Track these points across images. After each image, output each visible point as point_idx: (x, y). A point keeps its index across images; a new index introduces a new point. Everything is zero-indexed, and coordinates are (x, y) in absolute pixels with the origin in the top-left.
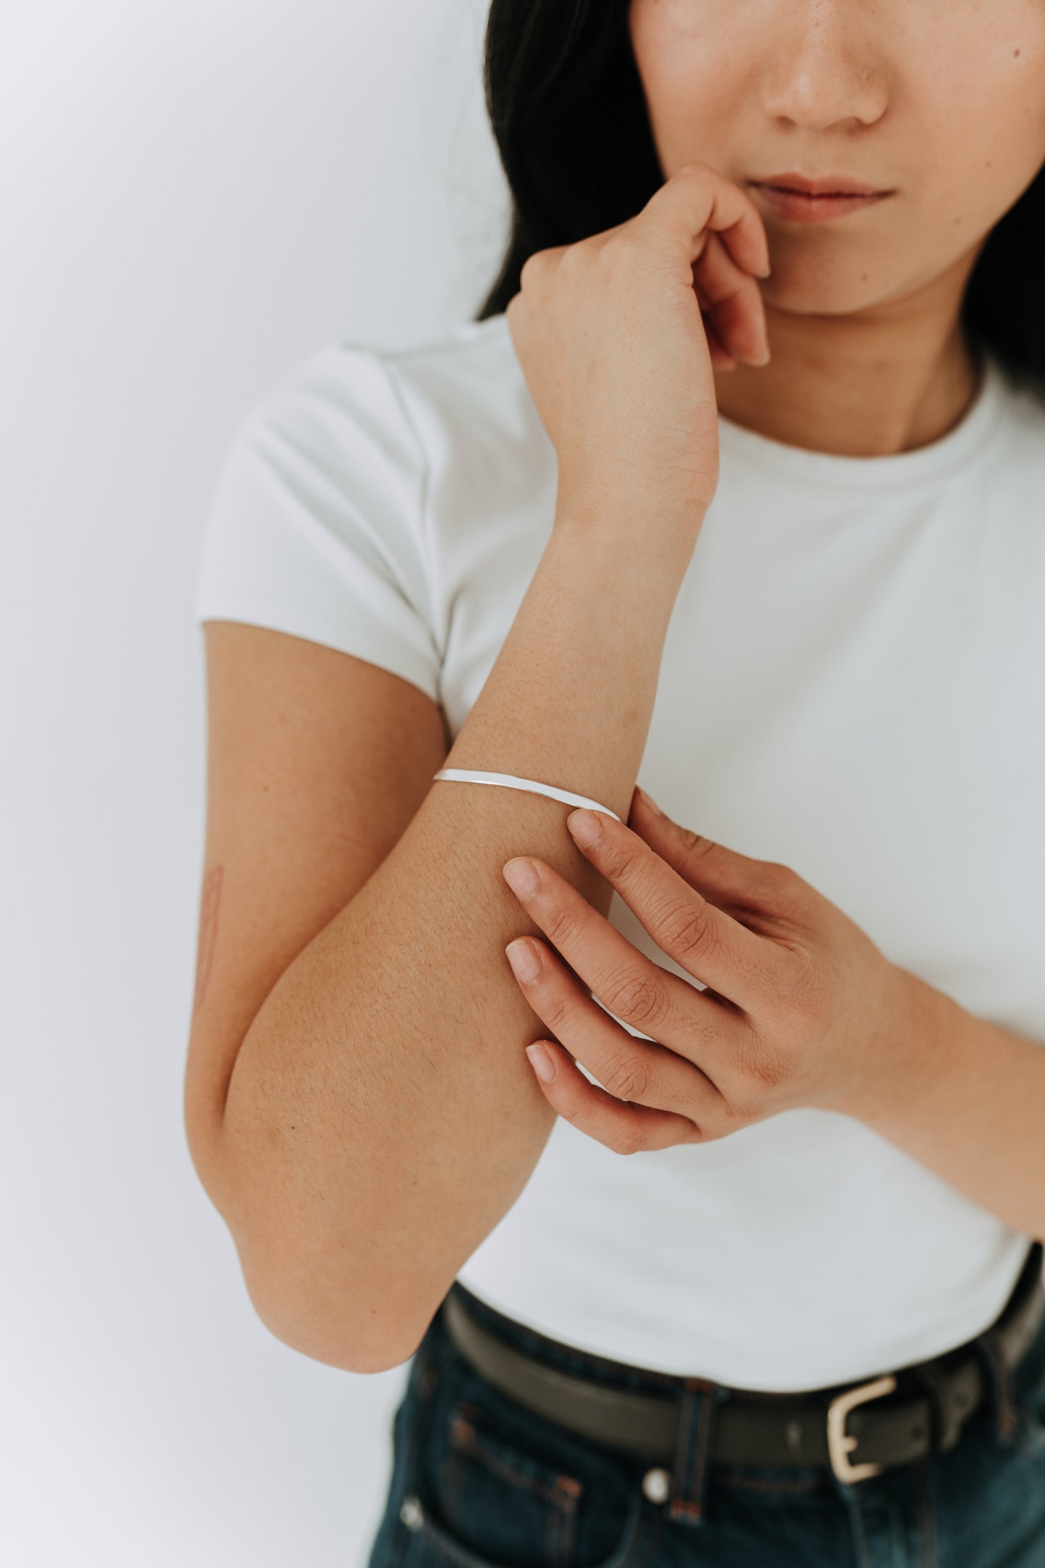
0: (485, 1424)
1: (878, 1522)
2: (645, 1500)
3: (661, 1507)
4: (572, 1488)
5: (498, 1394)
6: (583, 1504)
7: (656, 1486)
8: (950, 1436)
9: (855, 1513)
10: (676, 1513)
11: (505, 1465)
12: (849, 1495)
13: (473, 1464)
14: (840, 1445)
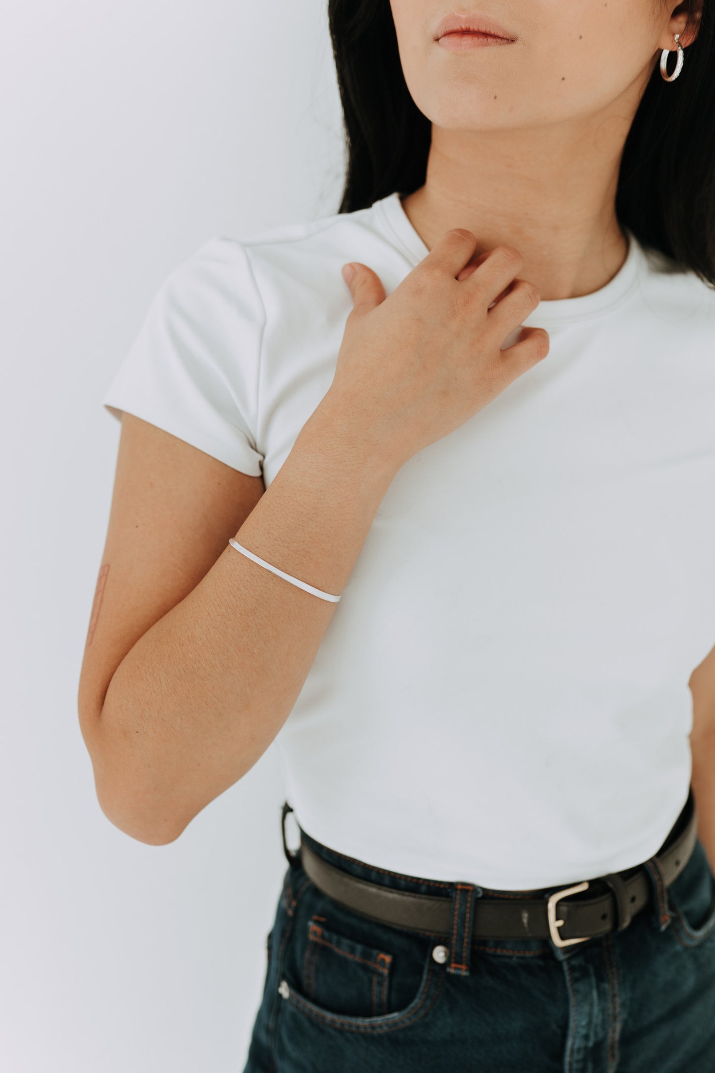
0: (330, 925)
1: (581, 974)
2: (433, 961)
3: (443, 966)
4: (388, 959)
5: (337, 905)
6: (393, 968)
7: (439, 954)
8: (626, 924)
9: (565, 967)
10: (451, 970)
11: (343, 949)
12: (561, 957)
13: (322, 950)
14: (554, 924)
